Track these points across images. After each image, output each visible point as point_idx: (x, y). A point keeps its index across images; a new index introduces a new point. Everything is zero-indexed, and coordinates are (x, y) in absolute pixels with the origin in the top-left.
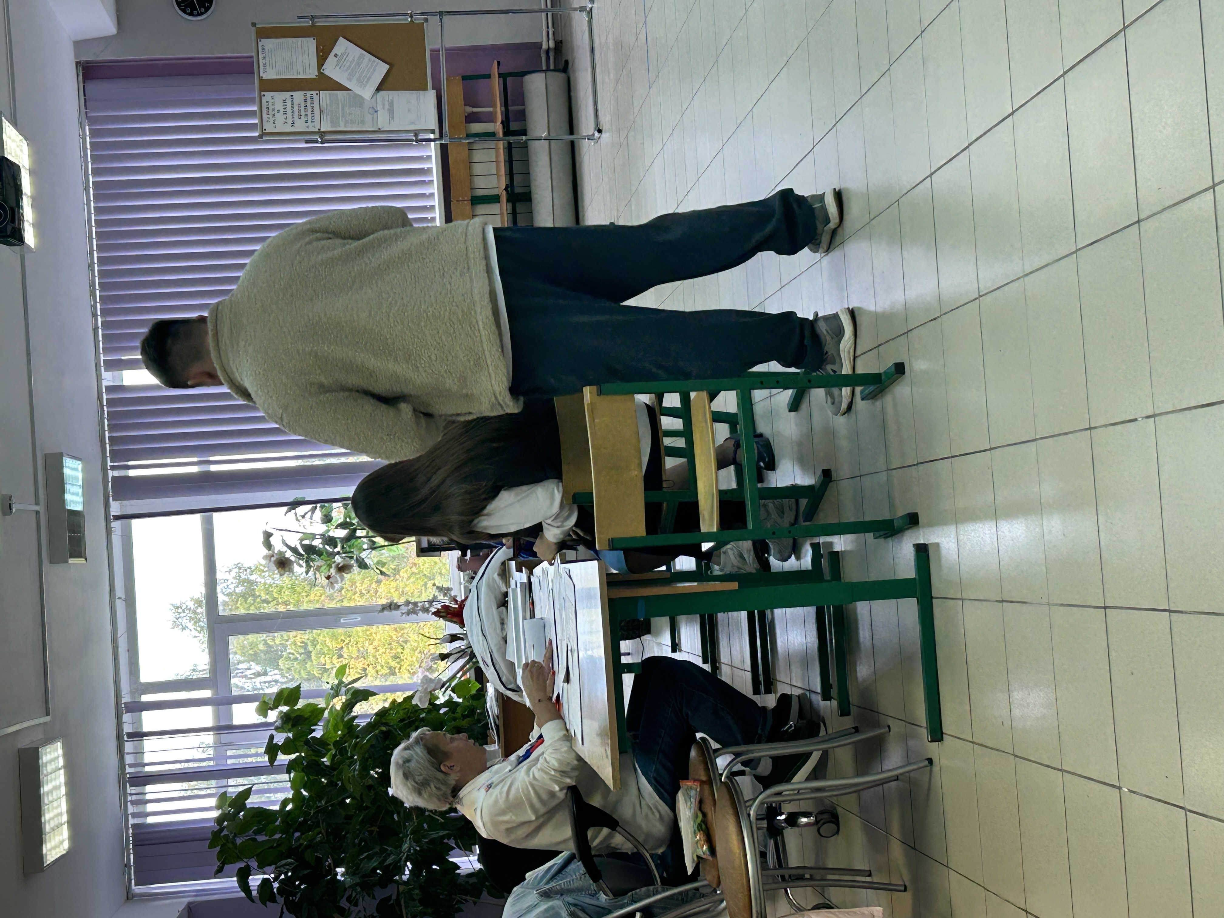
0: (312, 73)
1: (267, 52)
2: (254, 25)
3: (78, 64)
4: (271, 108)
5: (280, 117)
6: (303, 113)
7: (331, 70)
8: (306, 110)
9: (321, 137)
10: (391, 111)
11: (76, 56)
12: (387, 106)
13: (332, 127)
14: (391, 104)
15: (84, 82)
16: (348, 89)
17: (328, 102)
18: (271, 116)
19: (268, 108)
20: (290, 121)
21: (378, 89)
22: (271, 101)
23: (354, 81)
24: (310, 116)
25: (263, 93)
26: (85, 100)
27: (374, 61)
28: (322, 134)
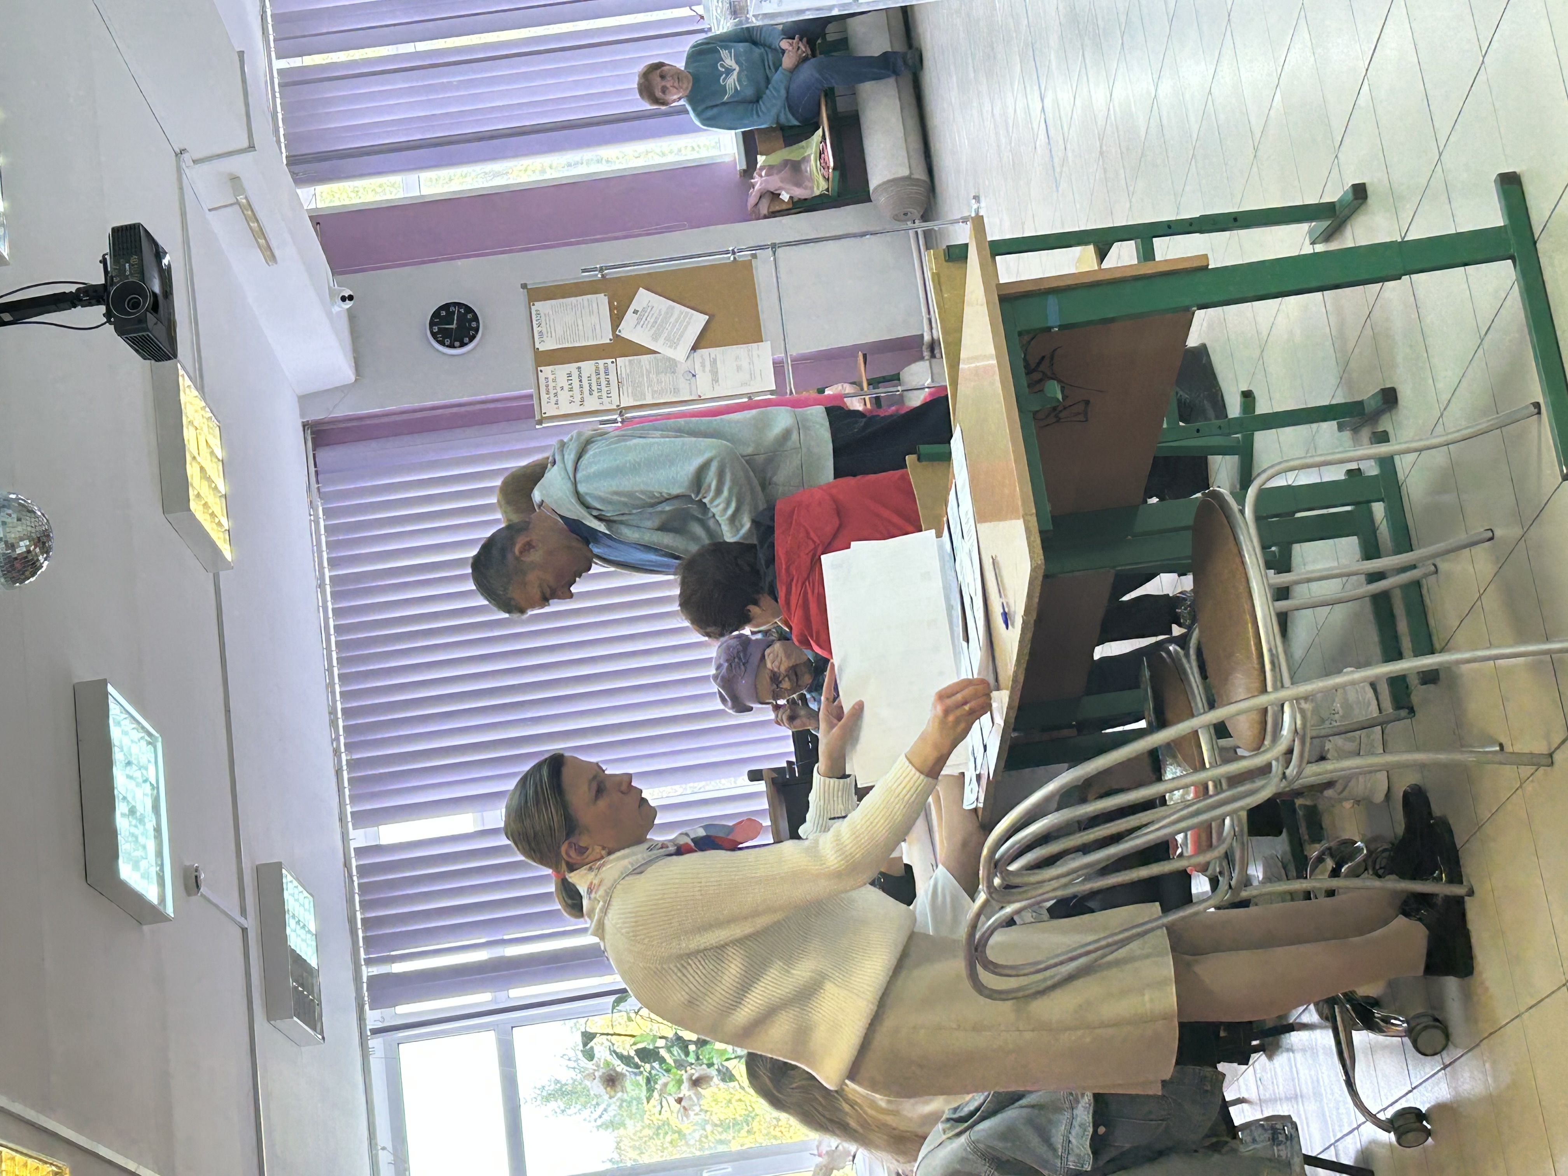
0: (606, 338)
1: (542, 315)
2: (524, 286)
3: (305, 425)
4: (551, 384)
5: (564, 396)
6: (594, 387)
7: (629, 330)
8: (599, 384)
9: (621, 414)
10: (715, 374)
11: (302, 415)
12: (708, 368)
13: (635, 400)
14: (714, 362)
15: (314, 450)
16: (655, 352)
17: (628, 371)
18: (552, 395)
19: (547, 386)
20: (578, 398)
21: (694, 348)
22: (551, 377)
23: (662, 340)
24: (604, 389)
25: (539, 369)
26: (317, 473)
27: (687, 313)
28: (621, 411)
